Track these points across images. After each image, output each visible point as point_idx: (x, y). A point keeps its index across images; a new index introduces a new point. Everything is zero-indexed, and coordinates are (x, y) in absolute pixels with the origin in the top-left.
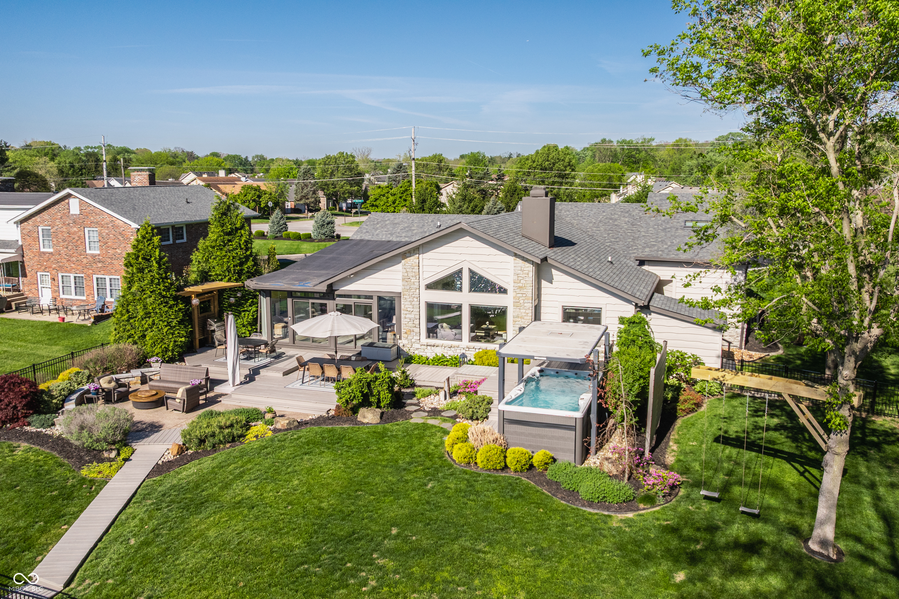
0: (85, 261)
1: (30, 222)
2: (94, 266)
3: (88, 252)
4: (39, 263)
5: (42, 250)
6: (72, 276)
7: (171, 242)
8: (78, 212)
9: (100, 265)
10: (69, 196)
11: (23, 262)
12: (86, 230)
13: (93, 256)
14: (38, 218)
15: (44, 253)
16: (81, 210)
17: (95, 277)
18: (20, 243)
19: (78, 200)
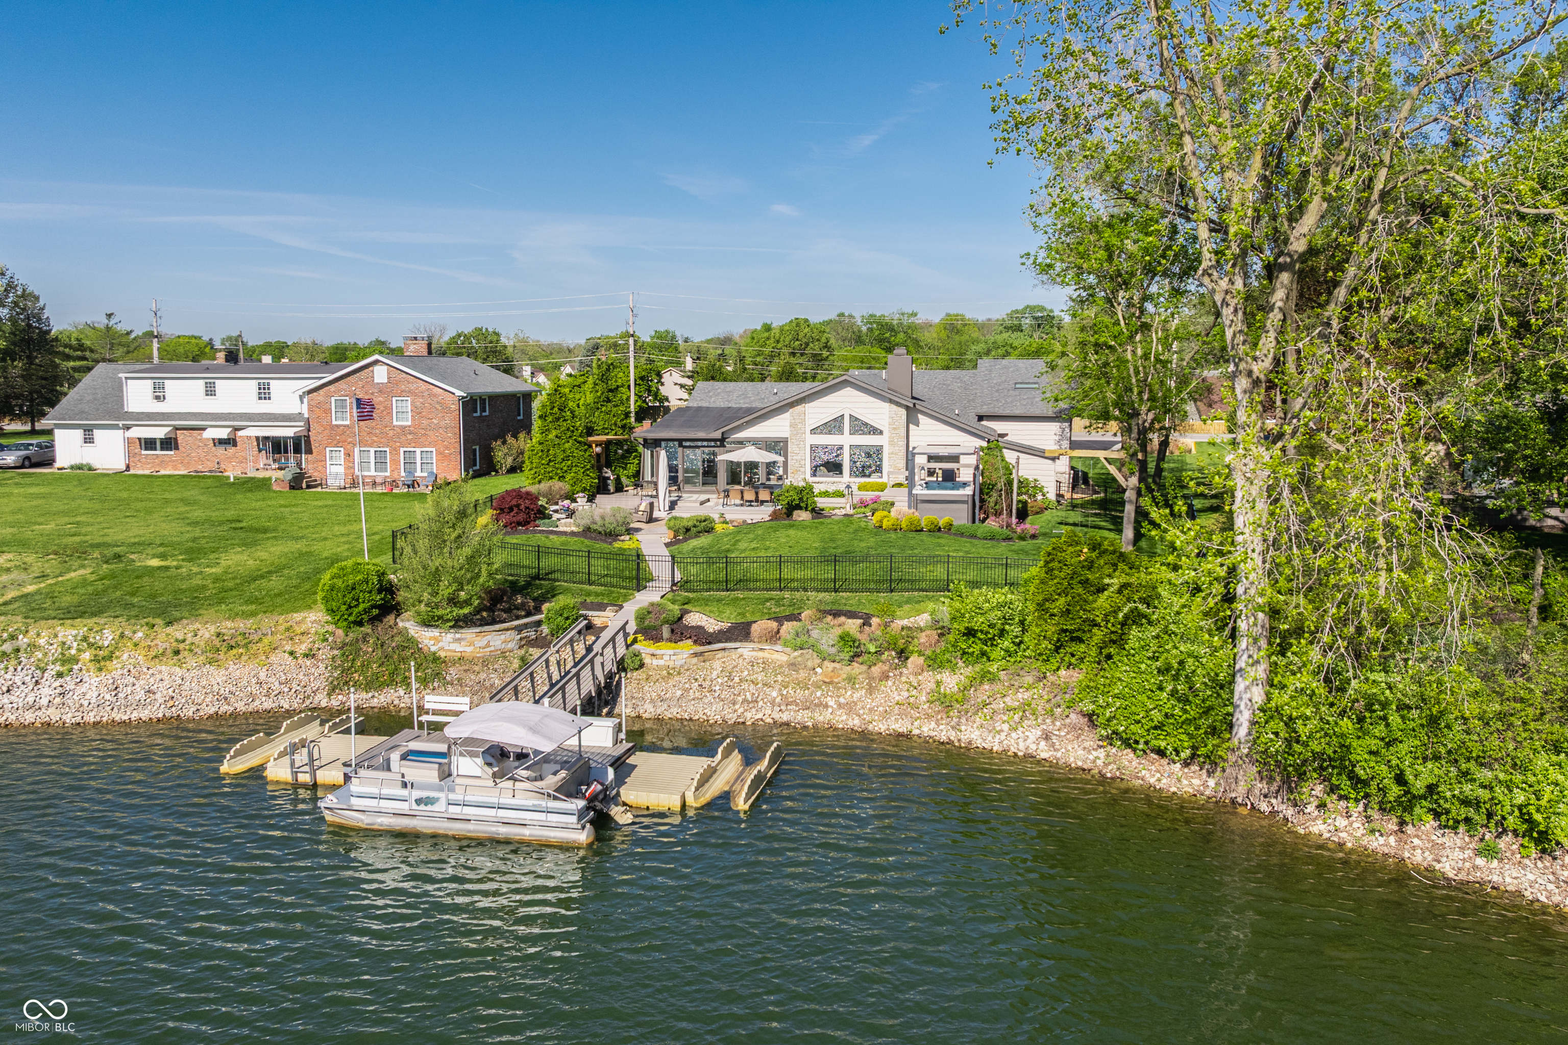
0: (391, 433)
1: (321, 392)
2: (403, 438)
3: (395, 423)
4: (330, 437)
5: (334, 422)
6: (372, 450)
7: (478, 414)
8: (386, 381)
9: (410, 437)
10: (376, 362)
11: (308, 437)
12: (394, 399)
13: (403, 428)
14: (332, 388)
15: (337, 426)
16: (389, 378)
17: (402, 450)
18: (306, 416)
19: (386, 367)
